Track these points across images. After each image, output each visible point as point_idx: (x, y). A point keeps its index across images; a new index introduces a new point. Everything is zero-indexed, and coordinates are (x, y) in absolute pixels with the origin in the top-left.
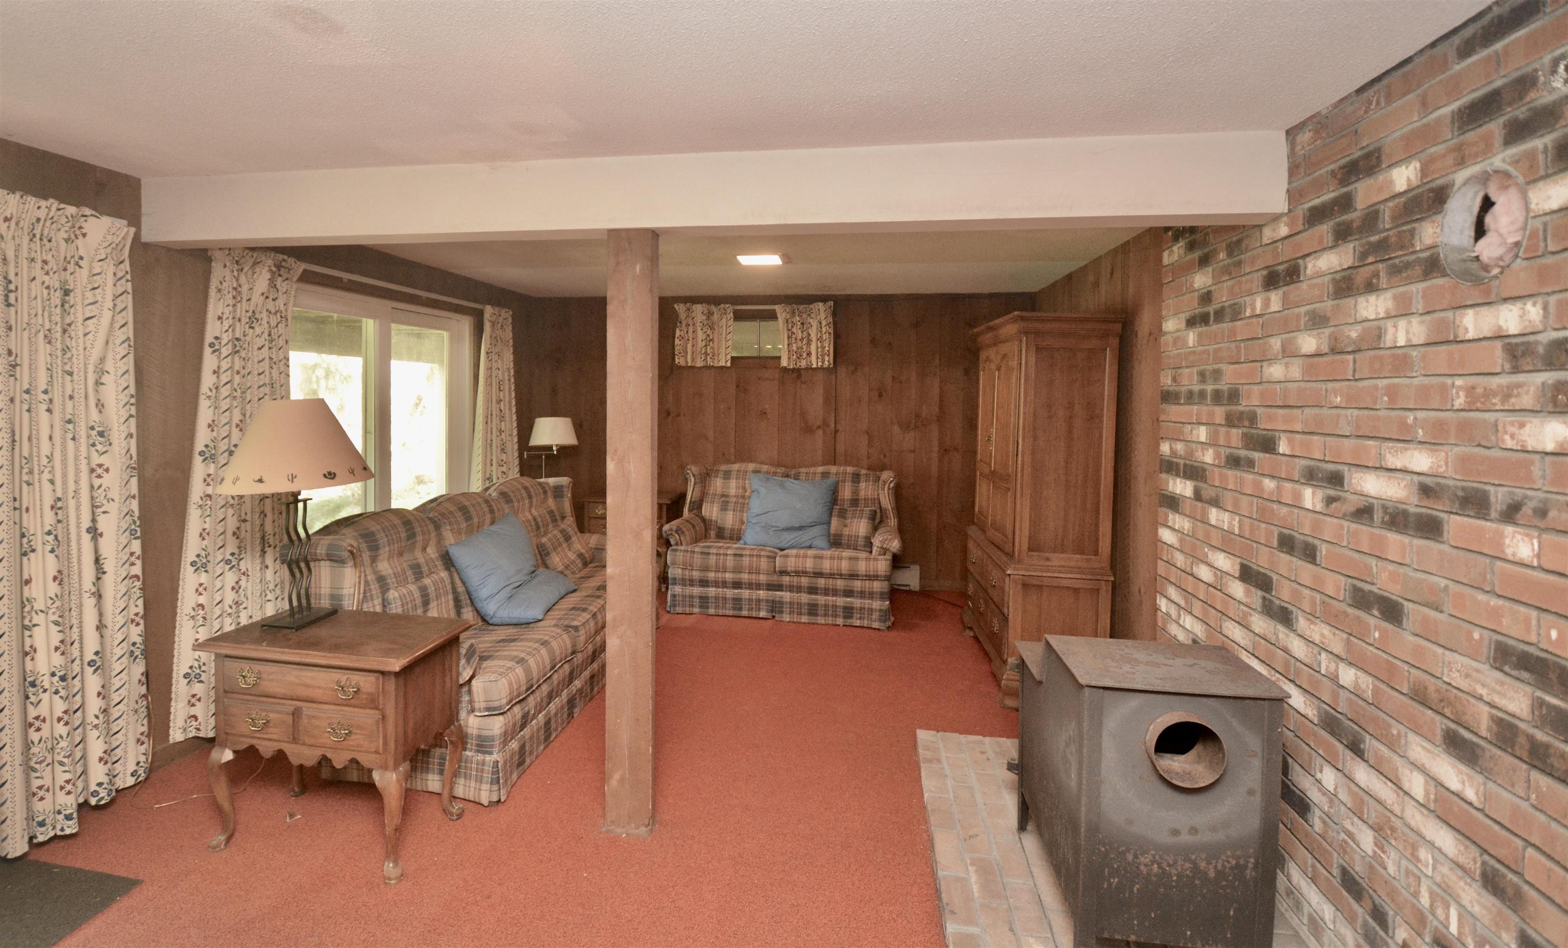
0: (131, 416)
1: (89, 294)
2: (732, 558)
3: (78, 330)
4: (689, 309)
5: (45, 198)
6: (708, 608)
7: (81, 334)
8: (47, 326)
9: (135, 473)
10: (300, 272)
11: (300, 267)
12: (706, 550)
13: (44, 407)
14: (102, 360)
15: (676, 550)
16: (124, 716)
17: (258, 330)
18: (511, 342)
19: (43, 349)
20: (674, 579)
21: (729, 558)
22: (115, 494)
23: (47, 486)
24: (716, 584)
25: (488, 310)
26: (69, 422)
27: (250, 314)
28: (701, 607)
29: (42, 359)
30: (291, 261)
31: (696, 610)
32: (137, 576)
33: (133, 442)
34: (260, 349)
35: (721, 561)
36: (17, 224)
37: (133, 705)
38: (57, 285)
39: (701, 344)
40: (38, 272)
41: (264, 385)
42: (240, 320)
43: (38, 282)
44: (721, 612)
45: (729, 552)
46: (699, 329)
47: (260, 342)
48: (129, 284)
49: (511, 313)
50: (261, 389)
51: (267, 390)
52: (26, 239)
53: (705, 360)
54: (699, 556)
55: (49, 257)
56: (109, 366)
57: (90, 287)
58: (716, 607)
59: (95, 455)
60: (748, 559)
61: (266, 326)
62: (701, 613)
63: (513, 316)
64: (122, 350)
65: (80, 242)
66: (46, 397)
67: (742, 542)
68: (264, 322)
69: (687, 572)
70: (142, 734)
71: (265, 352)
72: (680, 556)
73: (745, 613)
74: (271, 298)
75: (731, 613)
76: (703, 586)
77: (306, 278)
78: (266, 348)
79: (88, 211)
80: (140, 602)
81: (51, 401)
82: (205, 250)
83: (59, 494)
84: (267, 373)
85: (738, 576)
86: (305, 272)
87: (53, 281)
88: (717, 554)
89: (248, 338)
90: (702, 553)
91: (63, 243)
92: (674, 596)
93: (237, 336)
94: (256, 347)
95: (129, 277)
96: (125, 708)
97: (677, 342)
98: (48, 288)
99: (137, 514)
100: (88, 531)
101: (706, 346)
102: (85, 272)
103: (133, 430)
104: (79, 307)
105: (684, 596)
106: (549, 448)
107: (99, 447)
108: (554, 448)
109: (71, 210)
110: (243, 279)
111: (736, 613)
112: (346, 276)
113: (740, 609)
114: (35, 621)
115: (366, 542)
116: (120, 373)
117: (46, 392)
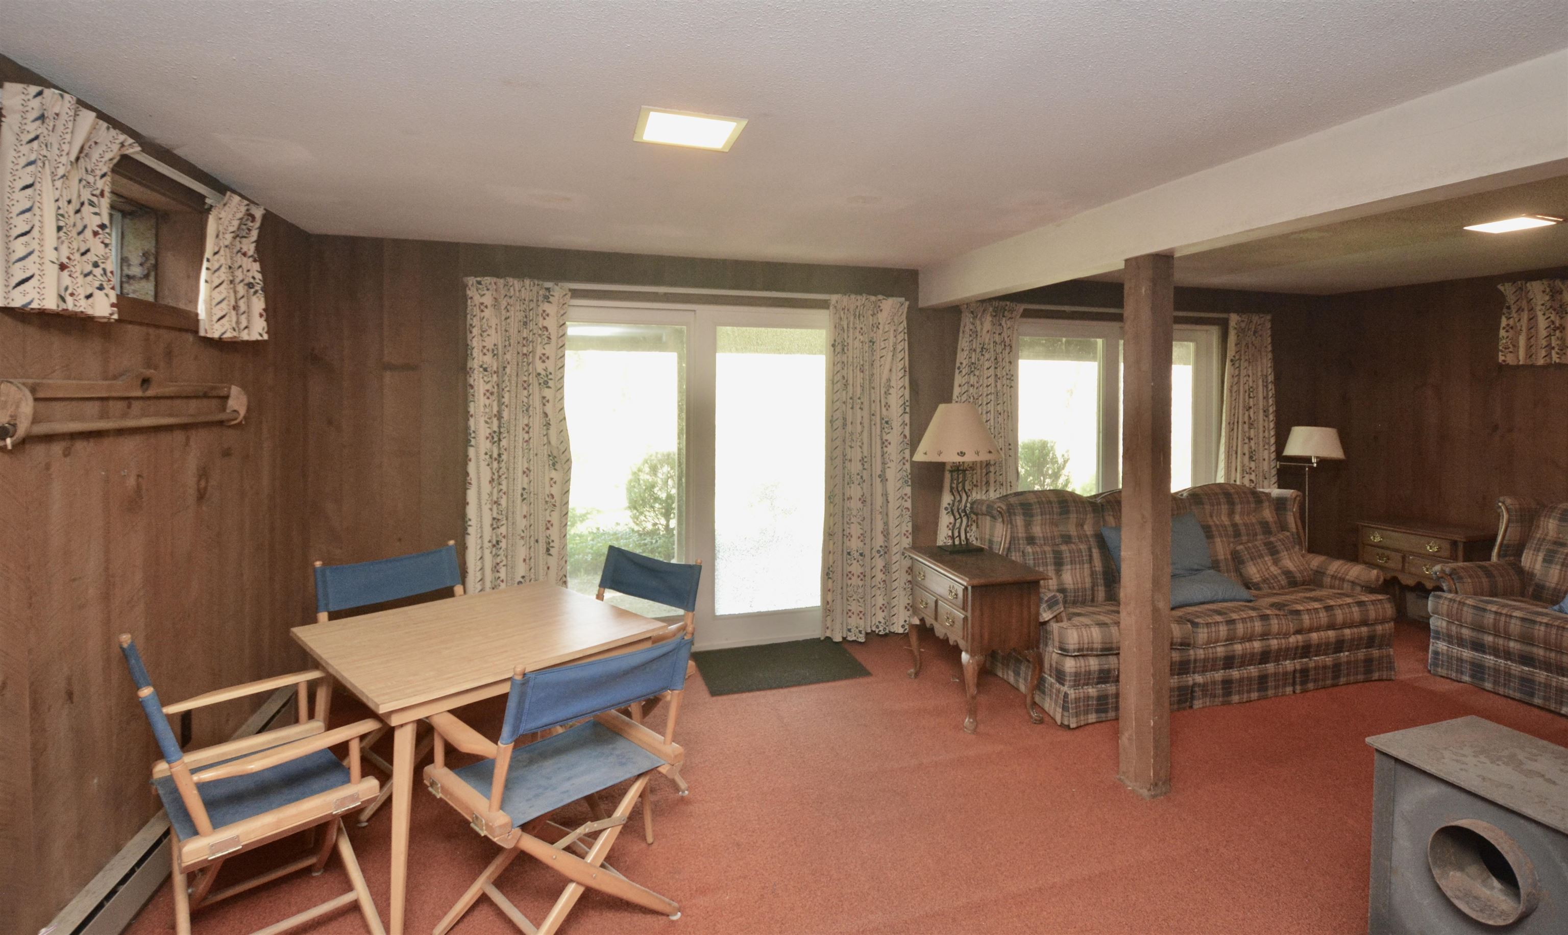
0: (905, 413)
1: (882, 344)
2: (1518, 622)
3: (877, 364)
4: (1521, 289)
5: (861, 294)
6: (1483, 680)
7: (878, 366)
8: (862, 363)
9: (909, 447)
10: (1021, 310)
11: (1021, 307)
12: (1481, 605)
13: (858, 406)
14: (889, 380)
15: (1440, 597)
16: (897, 590)
17: (987, 356)
18: (1270, 348)
19: (860, 375)
20: (1437, 632)
21: (1513, 621)
22: (893, 457)
23: (859, 450)
24: (1495, 652)
25: (1234, 318)
26: (873, 415)
27: (982, 346)
28: (1472, 676)
29: (859, 381)
30: (1013, 305)
31: (1466, 678)
32: (907, 508)
33: (907, 428)
34: (988, 369)
35: (1502, 624)
36: (848, 310)
37: (902, 584)
38: (867, 340)
39: (1543, 333)
40: (857, 334)
41: (991, 393)
42: (975, 350)
43: (857, 339)
44: (1501, 690)
45: (1517, 614)
46: (1540, 314)
47: (987, 364)
48: (906, 335)
49: (1269, 317)
50: (989, 396)
51: (992, 397)
52: (852, 318)
53: (1548, 355)
54: (1471, 611)
55: (863, 326)
56: (893, 383)
57: (882, 339)
58: (1496, 683)
59: (884, 434)
60: (1543, 628)
61: (992, 353)
62: (1472, 684)
63: (1272, 321)
64: (901, 374)
65: (879, 315)
66: (859, 401)
67: (1556, 607)
68: (992, 350)
69: (1454, 628)
70: (908, 604)
71: (992, 371)
72: (1444, 606)
73: (1537, 701)
74: (997, 332)
75: (1518, 695)
76: (1476, 650)
77: (1027, 314)
78: (992, 368)
79: (880, 297)
80: (910, 524)
81: (862, 403)
82: (957, 306)
83: (865, 454)
84: (993, 385)
85: (1528, 648)
86: (1025, 310)
87: (866, 338)
88: (1496, 613)
89: (981, 362)
90: (1475, 607)
91: (871, 317)
92: (1436, 653)
93: (973, 361)
94: (985, 368)
95: (906, 331)
96: (897, 585)
97: (1502, 333)
98: (862, 342)
99: (909, 471)
100: (880, 476)
101: (1549, 336)
102: (881, 331)
103: (907, 420)
104: (878, 351)
105: (1450, 658)
106: (1308, 460)
107: (886, 430)
108: (1314, 460)
109: (873, 298)
110: (978, 322)
111: (1526, 698)
112: (1067, 308)
113: (1532, 695)
114: (852, 521)
115: (1023, 509)
116: (899, 387)
117: (859, 398)
